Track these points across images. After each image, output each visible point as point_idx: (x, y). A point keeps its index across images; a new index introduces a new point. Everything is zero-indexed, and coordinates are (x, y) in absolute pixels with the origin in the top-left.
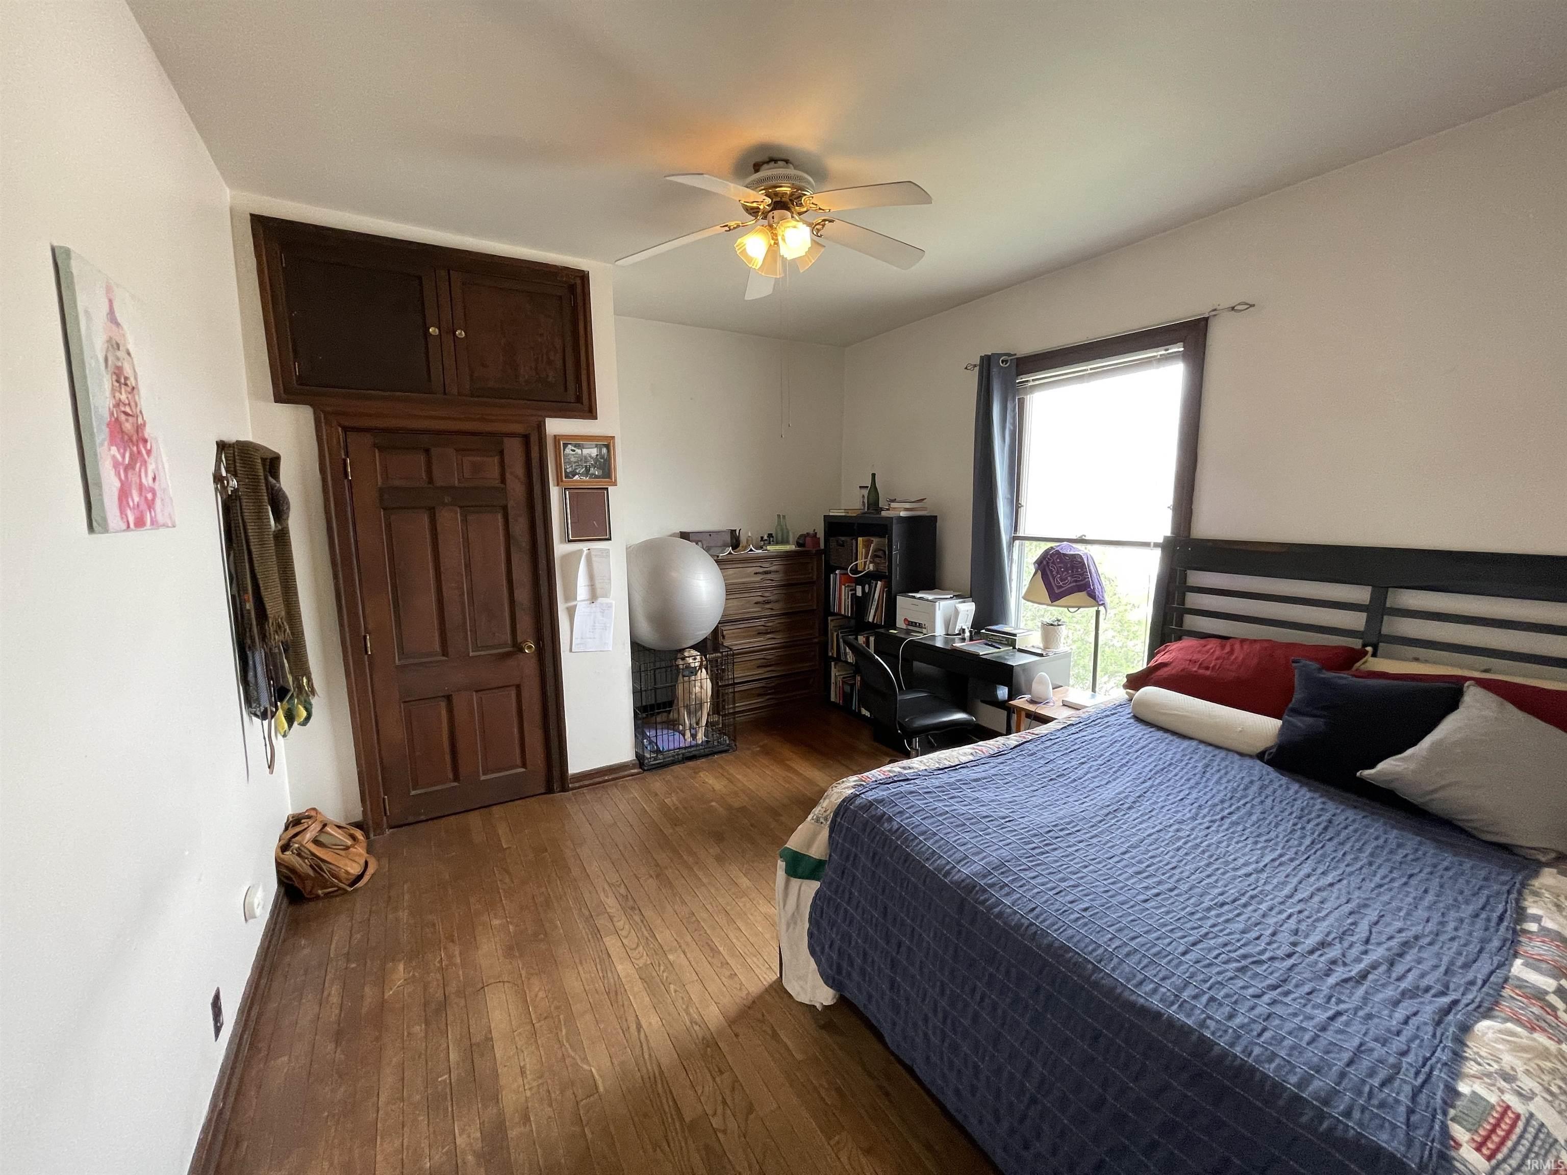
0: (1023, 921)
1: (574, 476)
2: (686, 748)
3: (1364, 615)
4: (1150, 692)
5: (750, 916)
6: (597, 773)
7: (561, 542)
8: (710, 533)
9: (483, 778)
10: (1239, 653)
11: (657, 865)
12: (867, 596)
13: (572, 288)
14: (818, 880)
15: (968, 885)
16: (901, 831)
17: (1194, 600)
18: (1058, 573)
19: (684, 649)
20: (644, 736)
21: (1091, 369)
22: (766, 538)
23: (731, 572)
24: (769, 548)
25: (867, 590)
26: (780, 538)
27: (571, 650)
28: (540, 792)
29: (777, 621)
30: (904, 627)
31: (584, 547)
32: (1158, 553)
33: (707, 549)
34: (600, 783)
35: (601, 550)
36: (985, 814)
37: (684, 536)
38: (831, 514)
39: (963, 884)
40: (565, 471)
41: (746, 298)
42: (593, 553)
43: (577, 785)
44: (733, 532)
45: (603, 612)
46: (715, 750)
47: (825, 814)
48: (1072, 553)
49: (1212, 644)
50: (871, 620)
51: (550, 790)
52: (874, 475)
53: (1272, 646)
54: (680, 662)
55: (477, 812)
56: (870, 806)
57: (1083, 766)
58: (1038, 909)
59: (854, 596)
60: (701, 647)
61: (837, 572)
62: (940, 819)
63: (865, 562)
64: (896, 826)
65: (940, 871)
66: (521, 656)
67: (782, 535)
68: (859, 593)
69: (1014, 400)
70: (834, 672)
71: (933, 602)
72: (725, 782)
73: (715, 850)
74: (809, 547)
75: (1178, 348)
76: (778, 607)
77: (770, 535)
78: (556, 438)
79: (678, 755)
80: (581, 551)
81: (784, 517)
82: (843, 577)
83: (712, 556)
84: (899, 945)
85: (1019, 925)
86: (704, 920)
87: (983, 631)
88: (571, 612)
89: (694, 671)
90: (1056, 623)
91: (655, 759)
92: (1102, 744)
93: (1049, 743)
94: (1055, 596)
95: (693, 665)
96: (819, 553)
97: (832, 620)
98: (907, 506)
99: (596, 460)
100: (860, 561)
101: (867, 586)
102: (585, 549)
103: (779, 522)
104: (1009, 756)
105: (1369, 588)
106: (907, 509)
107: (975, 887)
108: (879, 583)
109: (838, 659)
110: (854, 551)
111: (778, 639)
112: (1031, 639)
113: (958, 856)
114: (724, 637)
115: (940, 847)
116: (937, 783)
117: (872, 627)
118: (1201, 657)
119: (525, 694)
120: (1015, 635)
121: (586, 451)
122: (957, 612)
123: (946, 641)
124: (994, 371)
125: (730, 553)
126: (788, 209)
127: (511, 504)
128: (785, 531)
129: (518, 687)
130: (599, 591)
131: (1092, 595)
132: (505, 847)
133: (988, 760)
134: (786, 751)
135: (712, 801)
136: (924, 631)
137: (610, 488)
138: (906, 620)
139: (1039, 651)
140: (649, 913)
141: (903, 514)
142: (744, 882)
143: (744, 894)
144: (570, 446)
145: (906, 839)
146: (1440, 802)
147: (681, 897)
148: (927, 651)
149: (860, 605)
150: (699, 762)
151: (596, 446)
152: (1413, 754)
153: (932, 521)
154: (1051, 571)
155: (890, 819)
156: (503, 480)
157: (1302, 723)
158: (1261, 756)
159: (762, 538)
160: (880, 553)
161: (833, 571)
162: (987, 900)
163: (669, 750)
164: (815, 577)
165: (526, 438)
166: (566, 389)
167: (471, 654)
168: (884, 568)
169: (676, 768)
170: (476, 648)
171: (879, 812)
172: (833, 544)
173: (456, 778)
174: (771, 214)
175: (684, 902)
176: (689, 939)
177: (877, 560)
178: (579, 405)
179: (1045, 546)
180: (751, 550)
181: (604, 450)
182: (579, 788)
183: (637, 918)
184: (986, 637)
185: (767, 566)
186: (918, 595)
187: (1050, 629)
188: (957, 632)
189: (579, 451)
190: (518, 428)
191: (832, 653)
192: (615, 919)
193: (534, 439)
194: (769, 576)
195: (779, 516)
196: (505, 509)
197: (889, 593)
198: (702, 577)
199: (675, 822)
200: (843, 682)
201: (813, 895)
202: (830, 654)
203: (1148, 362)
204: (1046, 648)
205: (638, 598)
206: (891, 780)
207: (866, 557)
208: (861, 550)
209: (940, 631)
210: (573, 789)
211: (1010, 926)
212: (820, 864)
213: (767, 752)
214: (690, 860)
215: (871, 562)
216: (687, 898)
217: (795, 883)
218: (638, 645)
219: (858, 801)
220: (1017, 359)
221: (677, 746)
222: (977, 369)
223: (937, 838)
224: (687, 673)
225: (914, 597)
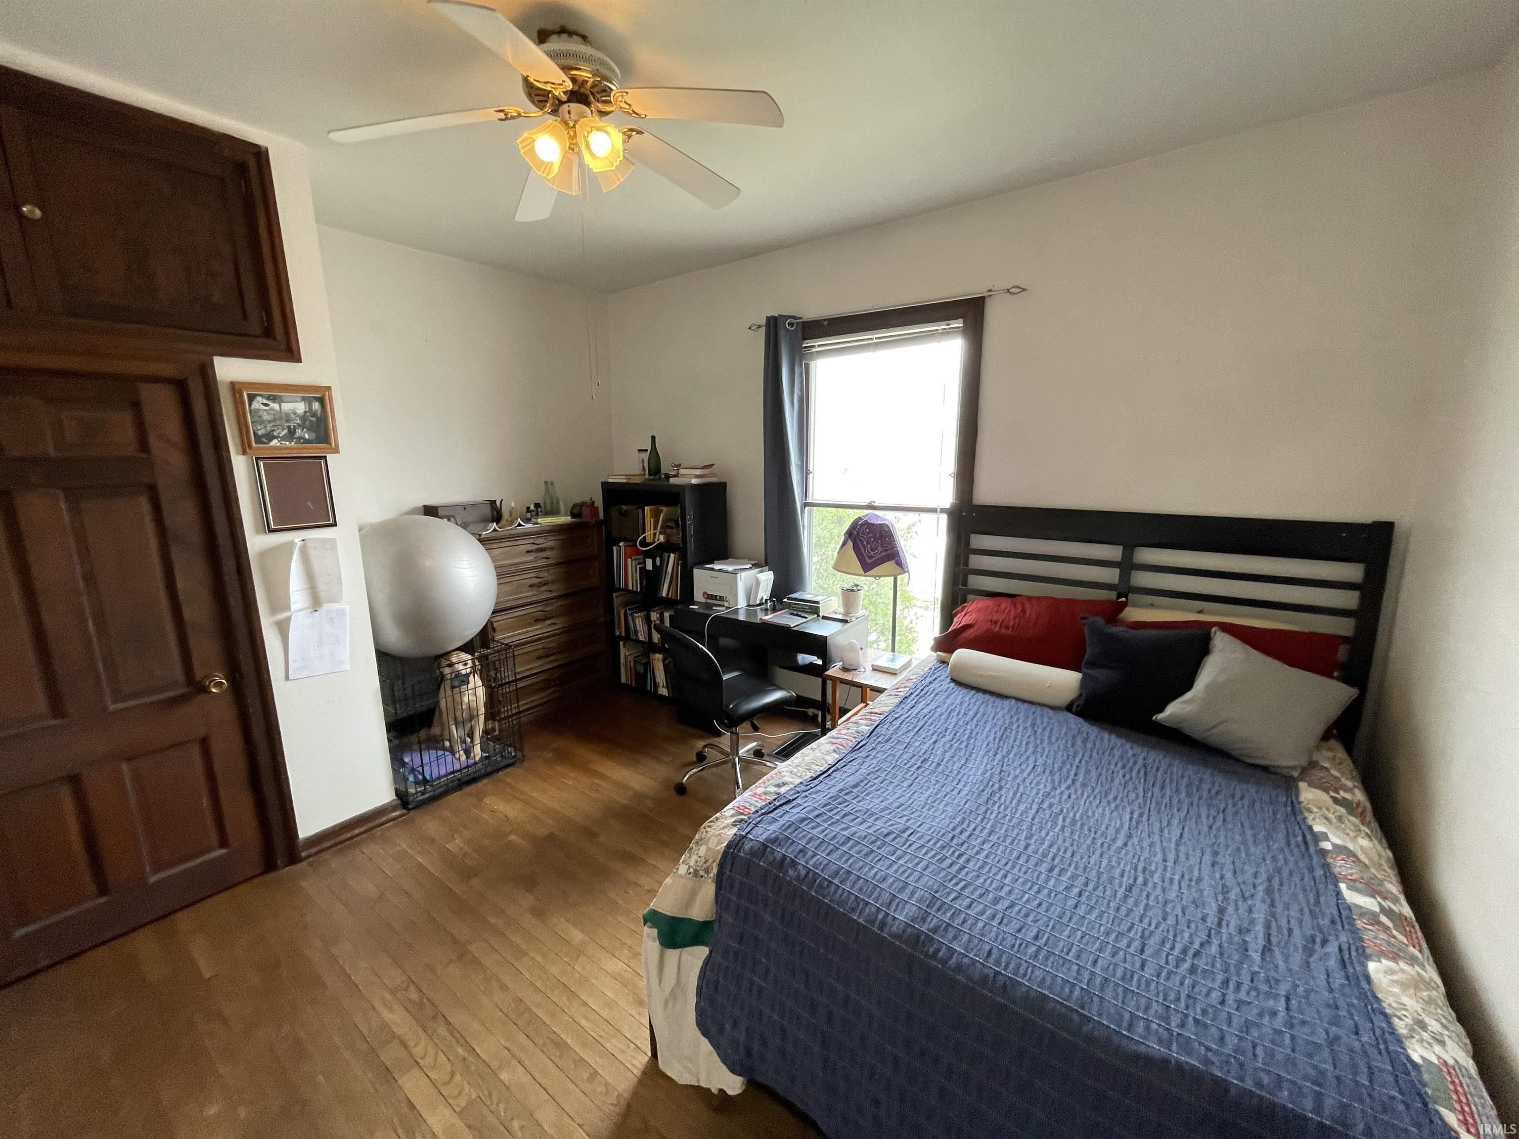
0: (986, 971)
1: (270, 440)
2: (460, 770)
3: (1117, 571)
4: (963, 655)
5: (594, 981)
6: (339, 830)
7: (258, 532)
8: (464, 507)
9: (153, 879)
10: (1031, 611)
11: (455, 942)
12: (658, 572)
13: (241, 169)
14: (706, 944)
15: (911, 935)
16: (810, 877)
17: (978, 561)
18: (868, 543)
19: (449, 653)
20: (403, 764)
21: (876, 338)
22: (532, 507)
23: (496, 552)
24: (539, 520)
25: (658, 563)
26: (549, 508)
27: (287, 678)
28: (258, 872)
29: (556, 605)
30: (703, 600)
31: (296, 537)
32: (944, 518)
33: (465, 526)
34: (349, 839)
35: (323, 541)
36: (886, 831)
37: (430, 511)
38: (610, 480)
39: (905, 936)
40: (255, 434)
41: (516, 219)
42: (310, 545)
43: (313, 851)
44: (493, 503)
45: (332, 620)
46: (498, 766)
47: (705, 866)
48: (879, 522)
49: (1005, 603)
50: (664, 594)
51: (270, 866)
52: (653, 438)
53: (1055, 603)
54: (447, 671)
55: (148, 931)
56: (765, 850)
57: (937, 745)
58: (995, 951)
59: (643, 570)
60: (467, 648)
61: (621, 544)
62: (845, 849)
63: (655, 534)
64: (803, 872)
65: (873, 922)
66: (203, 697)
67: (552, 503)
68: (649, 566)
69: (801, 365)
70: (624, 652)
71: (735, 573)
72: (519, 805)
73: (528, 900)
74: (587, 517)
75: (958, 324)
76: (557, 589)
77: (537, 505)
78: (236, 388)
79: (453, 781)
80: (292, 544)
81: (552, 483)
82: (629, 549)
83: (473, 534)
84: (830, 1017)
85: (984, 979)
86: (538, 1005)
87: (785, 600)
88: (283, 628)
89: (465, 680)
90: (855, 588)
91: (423, 793)
92: (940, 716)
93: (897, 723)
94: (867, 566)
95: (464, 672)
96: (599, 523)
97: (617, 597)
98: (698, 472)
99: (304, 418)
100: (649, 534)
101: (658, 559)
102: (297, 541)
103: (547, 491)
104: (869, 747)
105: (1121, 547)
106: (697, 476)
107: (918, 937)
108: (672, 555)
109: (627, 638)
110: (641, 521)
111: (560, 623)
112: (832, 605)
113: (886, 897)
114: (494, 630)
115: (861, 889)
116: (821, 798)
117: (668, 603)
118: (999, 617)
119: (217, 747)
120: (818, 603)
121: (287, 407)
122: (758, 583)
123: (748, 613)
124: (782, 333)
125: (495, 530)
126: (588, 104)
127: (162, 483)
128: (554, 500)
129: (204, 742)
130: (323, 594)
131: (899, 564)
132: (207, 975)
133: (854, 755)
134: (583, 752)
135: (510, 834)
136: (726, 604)
137: (329, 457)
138: (705, 593)
139: (840, 617)
140: (458, 1018)
141: (694, 481)
142: (577, 936)
143: (579, 952)
144: (259, 399)
145: (821, 886)
146: (1218, 736)
147: (498, 980)
148: (729, 625)
149: (652, 579)
150: (480, 785)
151: (304, 399)
152: (1194, 697)
153: (721, 488)
154: (862, 542)
155: (794, 864)
156: (144, 445)
157: (1103, 675)
158: (1069, 708)
159: (528, 508)
160: (671, 524)
161: (616, 542)
162: (938, 951)
163: (439, 778)
164: (596, 550)
165: (181, 386)
166: (245, 317)
167: (112, 707)
168: (677, 539)
169: (454, 798)
170: (118, 696)
171: (778, 857)
172: (614, 513)
173: (103, 889)
174: (565, 107)
175: (504, 987)
176: (522, 1038)
177: (668, 531)
178: (270, 342)
179: (854, 515)
180: (520, 525)
181: (316, 406)
182: (316, 853)
183: (442, 1031)
184: (789, 606)
185: (543, 542)
186: (717, 567)
187: (850, 594)
188: (758, 602)
189: (276, 406)
190: (167, 370)
191: (620, 631)
192: (411, 1044)
193: (195, 387)
194: (544, 554)
195: (546, 483)
196: (153, 492)
197: (684, 566)
198: (465, 564)
199: (467, 874)
200: (635, 662)
201: (700, 963)
202: (617, 633)
203: (930, 336)
204: (847, 613)
205: (382, 598)
206: (772, 806)
207: (655, 528)
208: (649, 521)
209: (742, 603)
210: (309, 857)
211: (972, 981)
212: (706, 924)
213: (563, 757)
214: (499, 922)
215: (661, 533)
216: (507, 979)
217: (672, 955)
218: (386, 654)
219: (747, 846)
220: (803, 322)
221: (450, 769)
222: (763, 330)
223: (852, 877)
224: (456, 683)
225: (712, 569)
